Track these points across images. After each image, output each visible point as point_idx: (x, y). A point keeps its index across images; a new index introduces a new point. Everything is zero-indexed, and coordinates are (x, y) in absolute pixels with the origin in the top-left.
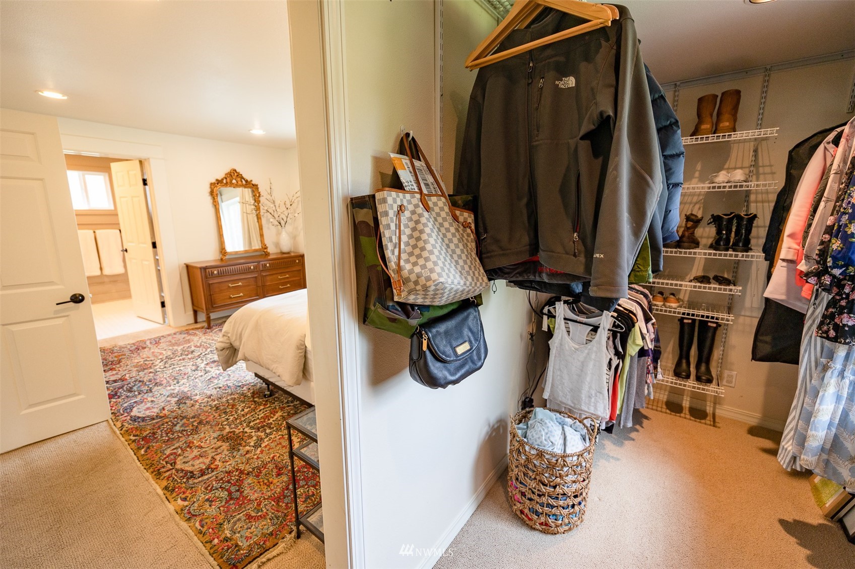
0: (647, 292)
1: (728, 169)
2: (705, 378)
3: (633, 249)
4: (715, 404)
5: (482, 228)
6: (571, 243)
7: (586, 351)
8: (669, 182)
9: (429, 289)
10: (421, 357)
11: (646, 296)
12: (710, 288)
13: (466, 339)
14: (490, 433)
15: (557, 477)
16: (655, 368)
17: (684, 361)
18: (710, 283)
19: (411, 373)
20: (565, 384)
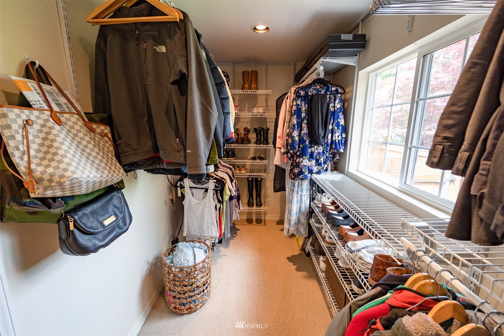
0: (231, 167)
1: (258, 107)
2: (259, 204)
3: (207, 146)
4: (264, 215)
5: (118, 137)
6: (176, 144)
7: (203, 203)
8: (224, 112)
9: (64, 184)
10: (70, 235)
11: (231, 169)
12: (256, 162)
13: (112, 213)
14: (150, 269)
15: (192, 279)
16: (239, 204)
17: (251, 198)
18: (256, 160)
19: (62, 250)
20: (195, 224)
